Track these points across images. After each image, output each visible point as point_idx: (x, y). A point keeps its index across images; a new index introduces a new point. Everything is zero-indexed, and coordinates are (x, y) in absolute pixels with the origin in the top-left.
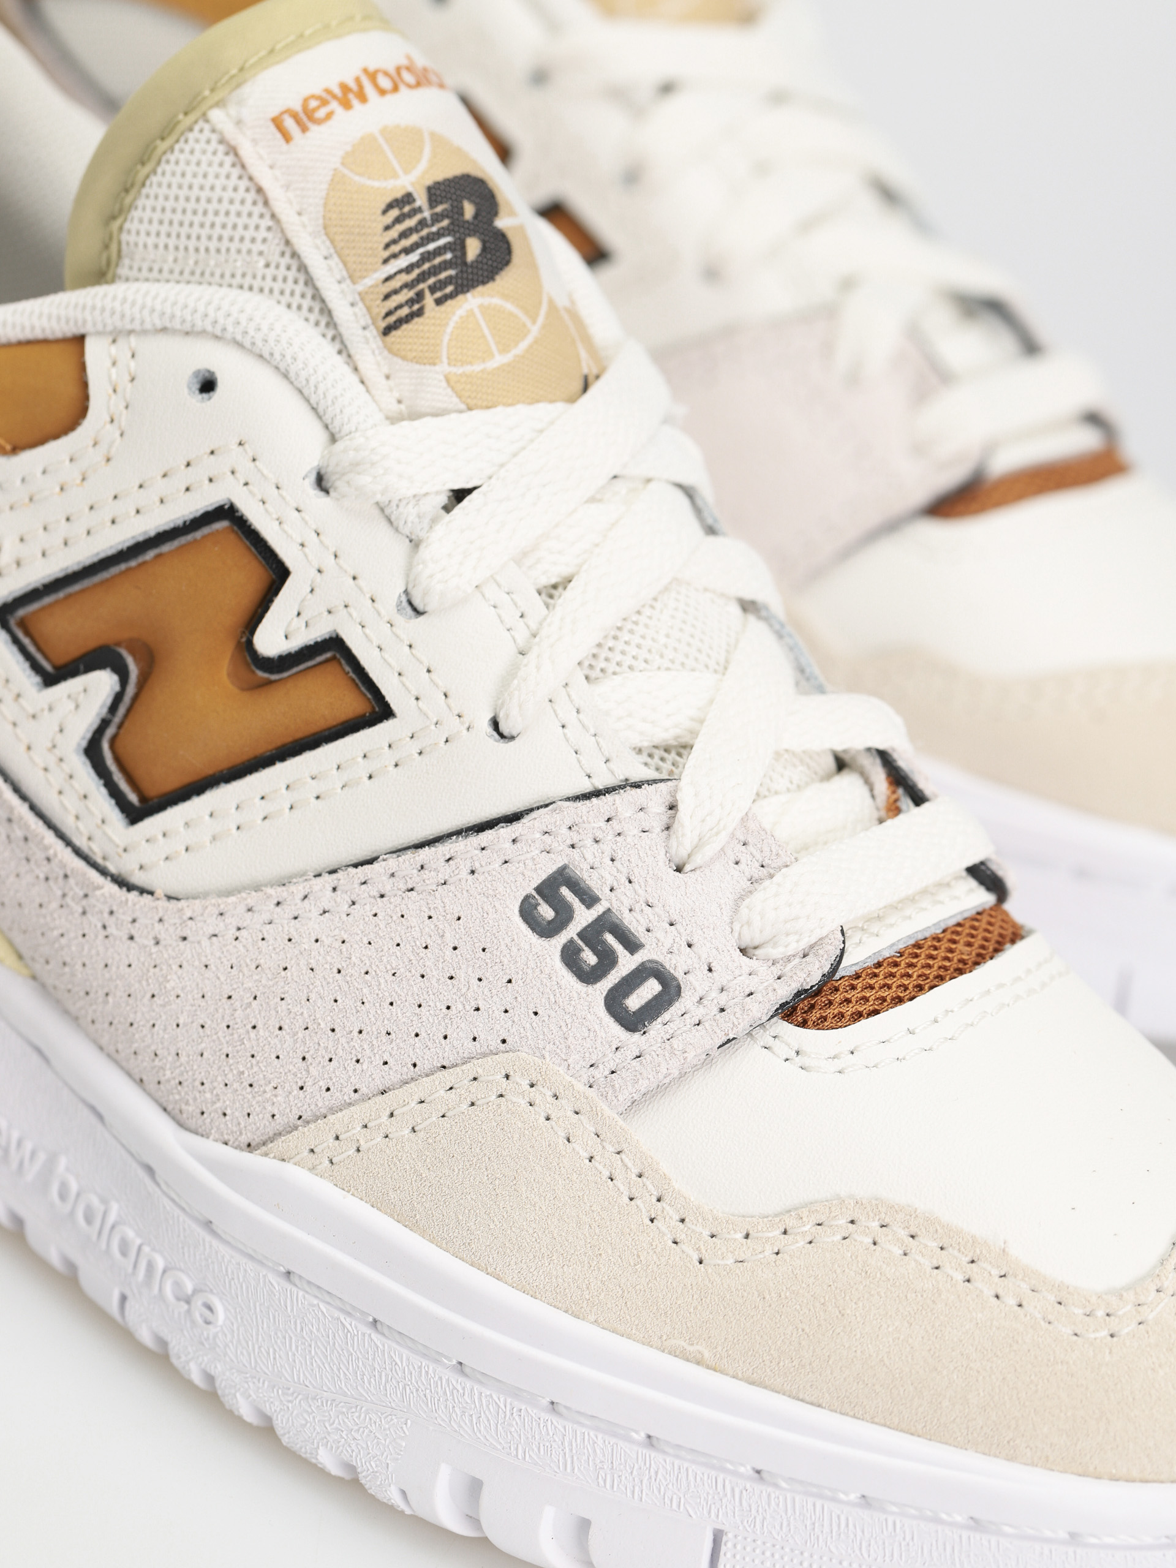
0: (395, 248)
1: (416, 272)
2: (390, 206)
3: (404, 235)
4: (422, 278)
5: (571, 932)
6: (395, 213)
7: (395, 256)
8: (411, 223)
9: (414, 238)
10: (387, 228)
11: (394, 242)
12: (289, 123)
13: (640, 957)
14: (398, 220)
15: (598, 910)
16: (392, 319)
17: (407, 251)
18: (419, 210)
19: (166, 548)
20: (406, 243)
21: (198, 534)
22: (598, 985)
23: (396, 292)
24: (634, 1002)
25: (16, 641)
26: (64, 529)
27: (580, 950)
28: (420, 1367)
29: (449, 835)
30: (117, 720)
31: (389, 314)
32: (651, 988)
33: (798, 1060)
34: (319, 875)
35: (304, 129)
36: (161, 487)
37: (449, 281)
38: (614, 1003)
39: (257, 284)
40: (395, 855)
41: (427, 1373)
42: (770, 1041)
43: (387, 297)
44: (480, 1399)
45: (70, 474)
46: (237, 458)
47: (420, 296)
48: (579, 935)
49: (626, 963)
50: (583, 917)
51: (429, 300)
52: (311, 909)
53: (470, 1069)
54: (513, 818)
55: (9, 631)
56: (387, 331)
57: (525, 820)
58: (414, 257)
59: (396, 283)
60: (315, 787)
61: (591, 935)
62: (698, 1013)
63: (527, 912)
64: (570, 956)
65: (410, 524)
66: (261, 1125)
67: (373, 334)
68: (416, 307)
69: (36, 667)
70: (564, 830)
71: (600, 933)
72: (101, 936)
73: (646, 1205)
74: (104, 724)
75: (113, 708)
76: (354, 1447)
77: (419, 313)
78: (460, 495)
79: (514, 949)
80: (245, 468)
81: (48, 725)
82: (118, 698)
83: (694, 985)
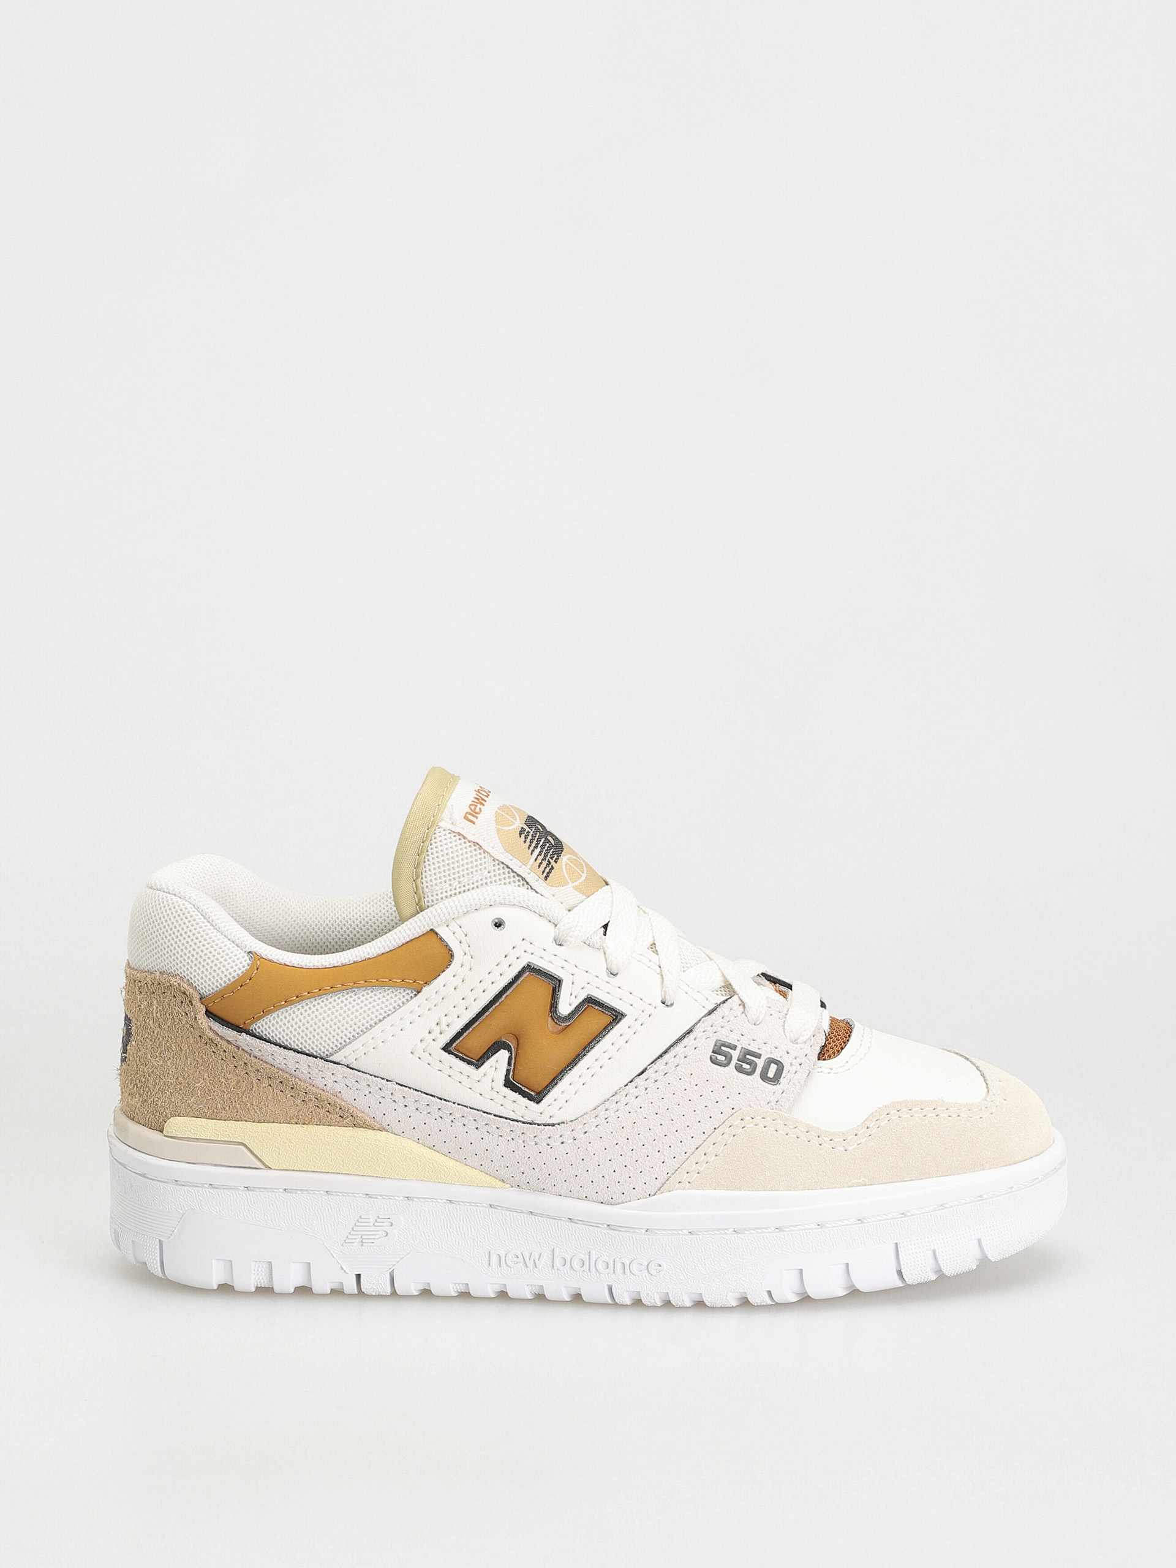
0: (532, 848)
1: (543, 854)
2: (520, 834)
3: (531, 842)
4: (546, 856)
5: (734, 1061)
6: (523, 836)
7: (533, 851)
8: (530, 837)
9: (535, 842)
10: (525, 842)
11: (530, 846)
12: (470, 817)
13: (763, 1058)
14: (526, 838)
15: (739, 1049)
16: (545, 874)
17: (536, 847)
18: (528, 832)
19: (508, 993)
20: (533, 845)
21: (519, 982)
22: (756, 1074)
23: (541, 863)
24: (771, 1074)
25: (457, 1056)
26: (464, 1004)
27: (742, 1065)
28: (763, 1237)
29: (672, 1046)
30: (512, 1068)
31: (543, 872)
32: (773, 1067)
33: (833, 1071)
34: (627, 1085)
35: (477, 818)
36: (499, 970)
37: (554, 853)
38: (764, 1077)
39: (489, 881)
40: (653, 1064)
41: (767, 1238)
42: (820, 1070)
43: (539, 866)
44: (792, 1237)
45: (457, 981)
46: (525, 945)
47: (549, 863)
48: (738, 1060)
49: (760, 1063)
50: (735, 1054)
51: (552, 862)
52: (631, 1099)
53: (728, 1123)
54: (689, 1032)
55: (453, 1054)
56: (546, 878)
57: (695, 1029)
58: (539, 849)
59: (539, 861)
60: (607, 1055)
61: (742, 1059)
62: (794, 1069)
63: (713, 1061)
64: (739, 1069)
65: (599, 943)
66: (654, 1185)
67: (541, 881)
68: (550, 866)
69: (469, 1063)
70: (710, 1028)
71: (745, 1056)
72: (549, 1149)
73: (815, 1141)
74: (508, 1071)
75: (509, 1064)
76: (744, 1284)
77: (552, 868)
78: (605, 927)
79: (719, 1075)
80: (530, 948)
81: (486, 1083)
82: (510, 1058)
83: (786, 1061)
